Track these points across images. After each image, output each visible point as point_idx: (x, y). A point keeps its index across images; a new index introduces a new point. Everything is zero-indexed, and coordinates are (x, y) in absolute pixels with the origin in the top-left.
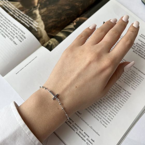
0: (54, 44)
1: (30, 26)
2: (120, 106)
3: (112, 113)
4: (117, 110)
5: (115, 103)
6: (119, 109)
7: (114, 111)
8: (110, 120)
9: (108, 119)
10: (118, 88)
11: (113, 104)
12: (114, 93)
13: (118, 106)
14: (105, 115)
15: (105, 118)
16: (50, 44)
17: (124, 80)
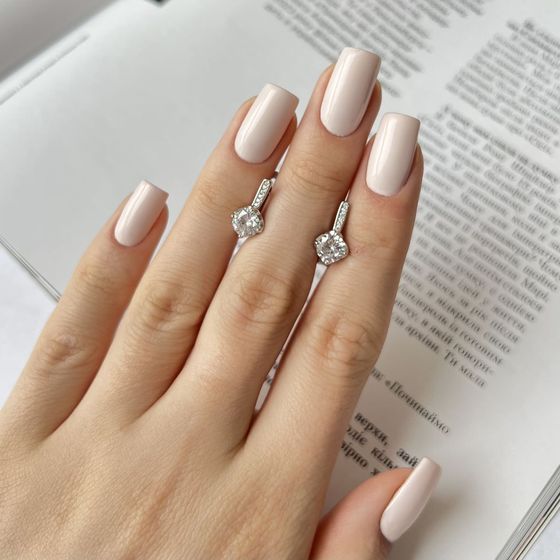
3: (514, 306)
4: (539, 293)
5: (526, 255)
7: (524, 298)
8: (504, 348)
9: (494, 340)
10: (536, 180)
11: (515, 262)
12: (515, 206)
14: (475, 318)
15: (473, 333)
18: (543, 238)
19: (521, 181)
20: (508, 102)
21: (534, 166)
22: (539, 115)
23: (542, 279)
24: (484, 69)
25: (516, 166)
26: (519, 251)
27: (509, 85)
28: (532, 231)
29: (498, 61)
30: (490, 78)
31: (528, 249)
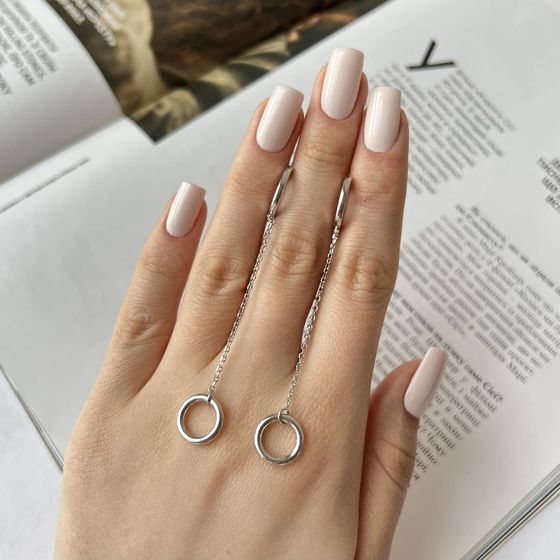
0: (177, 112)
1: (86, 18)
2: (438, 449)
6: (431, 458)
13: (427, 445)
16: (161, 113)
20: (438, 280)
21: (446, 345)
22: (463, 298)
23: (426, 452)
24: (425, 246)
29: (439, 241)
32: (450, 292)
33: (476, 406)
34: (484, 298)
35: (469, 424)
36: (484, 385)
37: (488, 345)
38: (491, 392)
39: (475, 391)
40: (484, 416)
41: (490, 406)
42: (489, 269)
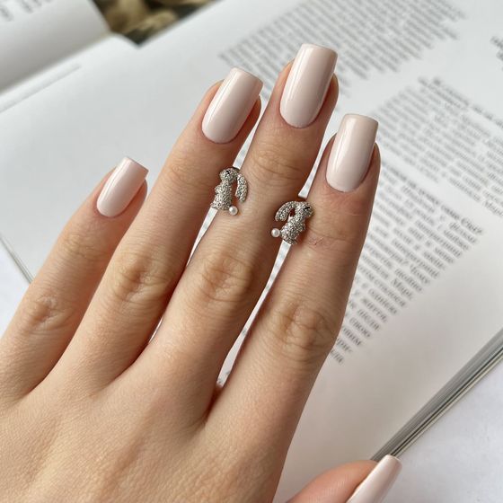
2: (422, 277)
4: (404, 292)
5: (400, 260)
6: (416, 286)
8: (365, 332)
9: (357, 326)
10: (420, 202)
11: (389, 265)
12: (398, 220)
13: (410, 275)
17: (451, 175)
18: (417, 248)
19: (407, 201)
20: (408, 139)
21: (421, 190)
22: (433, 152)
23: (410, 281)
24: (392, 112)
25: (405, 190)
26: (394, 256)
27: (411, 126)
28: (409, 241)
29: (406, 108)
30: (395, 120)
31: (402, 255)
32: (420, 148)
33: (456, 239)
34: (453, 151)
35: (451, 255)
36: (463, 221)
37: (462, 188)
38: (470, 227)
39: (454, 227)
40: (465, 247)
41: (470, 239)
42: (455, 127)
